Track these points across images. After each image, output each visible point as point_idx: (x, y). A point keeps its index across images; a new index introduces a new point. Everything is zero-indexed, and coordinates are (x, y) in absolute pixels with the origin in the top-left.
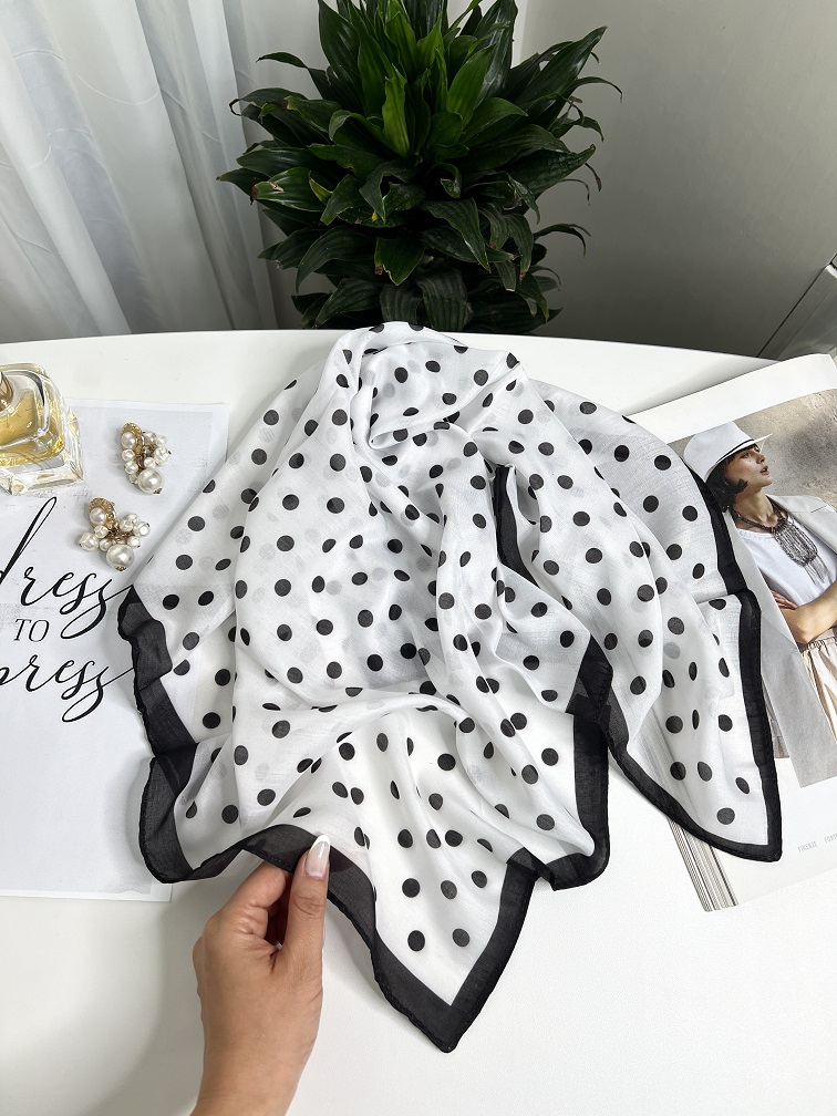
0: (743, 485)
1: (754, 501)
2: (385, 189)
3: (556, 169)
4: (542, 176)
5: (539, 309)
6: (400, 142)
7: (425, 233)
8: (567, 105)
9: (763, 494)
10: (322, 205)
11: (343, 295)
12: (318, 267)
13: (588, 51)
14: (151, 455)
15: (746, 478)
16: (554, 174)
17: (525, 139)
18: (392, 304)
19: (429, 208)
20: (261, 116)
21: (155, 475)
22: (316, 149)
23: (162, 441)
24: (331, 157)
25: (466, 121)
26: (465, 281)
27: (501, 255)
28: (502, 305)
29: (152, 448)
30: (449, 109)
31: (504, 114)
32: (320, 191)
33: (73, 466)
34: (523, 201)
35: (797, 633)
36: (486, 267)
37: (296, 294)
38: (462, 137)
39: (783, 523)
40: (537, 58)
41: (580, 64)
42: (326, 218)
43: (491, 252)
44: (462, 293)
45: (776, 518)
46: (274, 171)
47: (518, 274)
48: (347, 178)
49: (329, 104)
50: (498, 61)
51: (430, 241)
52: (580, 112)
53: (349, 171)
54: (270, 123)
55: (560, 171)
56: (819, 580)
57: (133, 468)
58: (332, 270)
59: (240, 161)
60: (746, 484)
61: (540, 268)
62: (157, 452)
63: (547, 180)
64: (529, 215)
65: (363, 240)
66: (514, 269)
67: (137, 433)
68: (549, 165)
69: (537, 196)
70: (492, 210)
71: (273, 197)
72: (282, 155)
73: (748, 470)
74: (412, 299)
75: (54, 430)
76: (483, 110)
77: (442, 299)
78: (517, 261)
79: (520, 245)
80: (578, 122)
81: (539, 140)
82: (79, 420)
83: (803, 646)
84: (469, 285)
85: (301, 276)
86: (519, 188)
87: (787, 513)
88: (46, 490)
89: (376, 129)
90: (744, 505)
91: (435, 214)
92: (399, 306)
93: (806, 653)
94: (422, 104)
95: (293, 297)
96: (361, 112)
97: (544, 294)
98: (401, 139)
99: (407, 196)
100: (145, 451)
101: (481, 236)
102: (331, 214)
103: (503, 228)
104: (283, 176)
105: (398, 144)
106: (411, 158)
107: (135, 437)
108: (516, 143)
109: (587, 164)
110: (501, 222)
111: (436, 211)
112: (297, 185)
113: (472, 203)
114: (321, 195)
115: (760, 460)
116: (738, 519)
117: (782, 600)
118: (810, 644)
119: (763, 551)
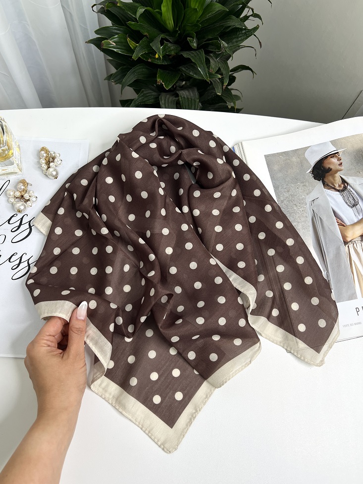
1: (334, 177)
2: (162, 43)
3: (241, 36)
4: (234, 40)
6: (169, 24)
7: (180, 67)
9: (338, 175)
11: (143, 96)
12: (131, 82)
14: (53, 162)
15: (332, 167)
16: (240, 39)
17: (227, 22)
18: (165, 100)
19: (182, 53)
21: (55, 170)
22: (131, 24)
23: (58, 155)
24: (138, 29)
25: (200, 13)
26: (198, 91)
27: (215, 75)
29: (54, 158)
31: (217, 10)
32: (132, 44)
33: (18, 165)
34: (225, 50)
35: (344, 237)
36: (208, 81)
38: (198, 21)
39: (345, 188)
42: (135, 57)
43: (210, 74)
44: (197, 96)
45: (343, 186)
46: (111, 35)
48: (144, 39)
49: (137, 4)
51: (183, 70)
52: (253, 11)
53: (145, 36)
55: (243, 38)
56: (358, 215)
58: (135, 85)
59: (96, 32)
60: (331, 169)
62: (56, 160)
63: (237, 42)
66: (221, 85)
67: (47, 151)
68: (238, 34)
71: (110, 47)
72: (115, 29)
73: (333, 163)
74: (174, 99)
75: (8, 147)
77: (188, 98)
79: (224, 72)
80: (251, 15)
81: (234, 23)
82: (21, 146)
83: (346, 243)
85: (122, 89)
86: (224, 44)
87: (348, 184)
88: (5, 177)
89: (158, 16)
90: (328, 179)
92: (168, 101)
93: (347, 246)
94: (180, 4)
95: (120, 101)
96: (152, 8)
99: (172, 49)
100: (50, 160)
101: (205, 66)
102: (137, 55)
103: (216, 64)
104: (115, 38)
105: (169, 25)
106: (175, 31)
107: (46, 153)
108: (223, 24)
109: (254, 35)
110: (215, 62)
111: (185, 55)
112: (122, 42)
113: (202, 51)
114: (133, 46)
115: (339, 159)
116: (325, 185)
117: (340, 221)
118: (349, 242)
119: (335, 200)
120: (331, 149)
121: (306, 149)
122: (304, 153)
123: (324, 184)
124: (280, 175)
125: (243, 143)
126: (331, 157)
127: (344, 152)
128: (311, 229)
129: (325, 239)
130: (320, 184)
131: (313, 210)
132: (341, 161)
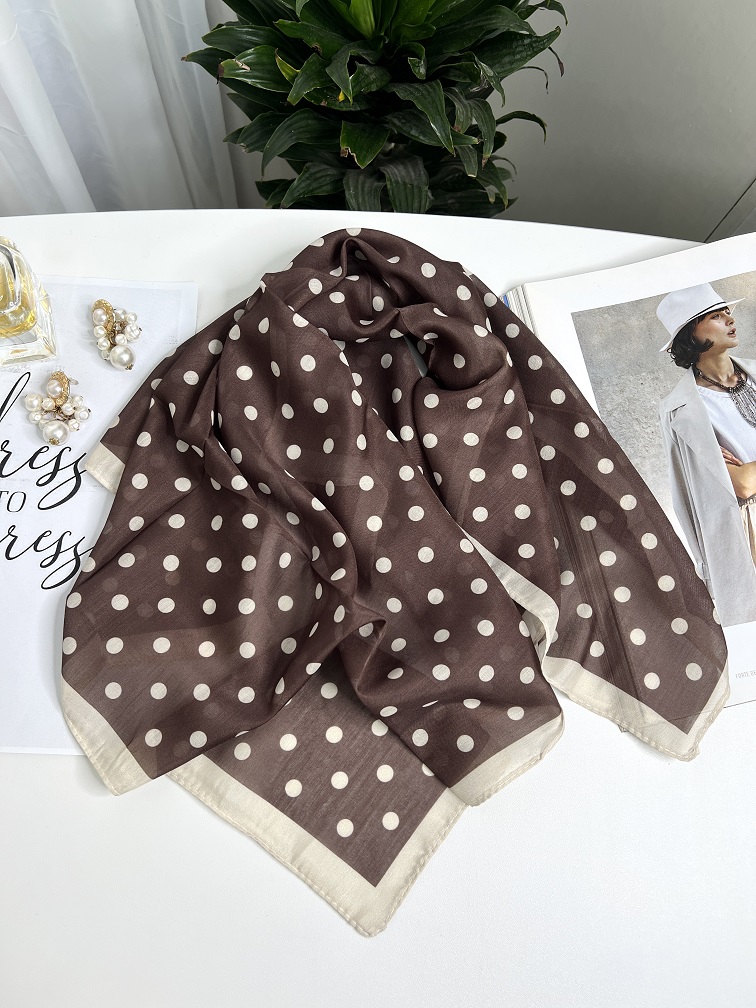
0: (709, 344)
1: (717, 361)
2: (352, 69)
3: (521, 51)
4: (507, 59)
5: (498, 197)
6: (366, 22)
9: (726, 356)
10: (288, 85)
12: (282, 151)
15: (713, 338)
16: (518, 57)
17: (490, 19)
18: (356, 188)
19: (395, 90)
22: (284, 26)
23: (133, 318)
24: (298, 35)
26: (426, 166)
27: (465, 138)
32: (286, 70)
34: (488, 83)
35: (738, 488)
36: (451, 151)
37: (260, 180)
38: (428, 17)
39: (741, 384)
42: (293, 98)
43: (456, 136)
44: (424, 178)
45: (736, 379)
46: (239, 49)
48: (313, 57)
51: (394, 125)
53: (314, 50)
55: (525, 54)
58: (295, 155)
59: (206, 39)
60: (712, 344)
63: (511, 63)
66: (475, 155)
67: (109, 310)
68: (515, 47)
69: (502, 78)
70: (456, 94)
71: (238, 75)
72: (247, 33)
73: (716, 331)
74: (376, 184)
75: (26, 305)
77: (405, 184)
79: (484, 130)
80: (543, 5)
81: (504, 22)
82: (51, 296)
83: (742, 501)
85: (266, 161)
87: (746, 375)
90: (706, 364)
91: (401, 95)
92: (363, 190)
93: (744, 507)
95: (258, 184)
98: (366, 20)
99: (374, 78)
101: (446, 119)
102: (298, 94)
103: (467, 112)
104: (249, 55)
105: (363, 24)
106: (377, 38)
108: (482, 23)
109: (550, 48)
110: (465, 106)
111: (402, 92)
112: (263, 64)
113: (438, 84)
114: (288, 74)
115: (729, 322)
116: (699, 376)
117: (730, 456)
118: (749, 499)
119: (719, 408)
120: (713, 300)
121: (659, 298)
122: (656, 308)
123: (697, 375)
124: (604, 356)
125: (527, 286)
126: (713, 318)
127: (739, 306)
128: (670, 470)
129: (699, 492)
130: (688, 375)
131: (674, 433)
132: (733, 326)
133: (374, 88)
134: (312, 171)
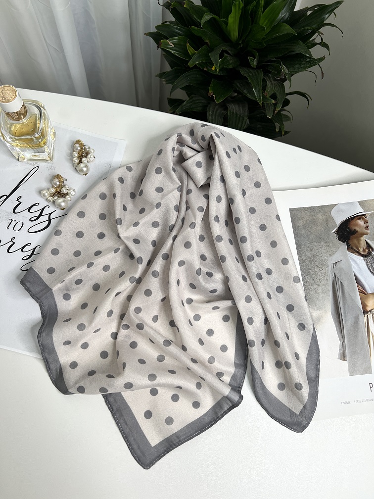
0: (355, 232)
1: (359, 241)
2: (221, 56)
3: (304, 64)
4: (297, 66)
5: (280, 129)
7: (235, 81)
8: (317, 34)
10: (190, 57)
11: (191, 102)
12: (182, 87)
13: (332, 11)
14: (86, 157)
15: (358, 229)
16: (302, 66)
17: (293, 46)
19: (240, 70)
20: (171, 7)
21: (86, 166)
22: (194, 29)
23: (92, 151)
24: (200, 35)
25: (268, 31)
26: (249, 108)
27: (269, 99)
28: (263, 124)
29: (87, 153)
30: (260, 23)
31: (286, 32)
32: (191, 50)
33: (49, 154)
34: (285, 76)
35: (364, 306)
36: (261, 104)
37: (169, 97)
38: (264, 39)
39: (369, 254)
40: (307, 9)
41: (327, 16)
42: (191, 64)
43: (264, 97)
44: (246, 114)
45: (367, 251)
46: (171, 35)
47: (274, 110)
48: (204, 47)
49: (204, 9)
50: (289, 6)
51: (237, 86)
52: (322, 39)
53: (206, 43)
54: (174, 12)
55: (306, 65)
57: (76, 161)
58: (188, 89)
59: (157, 27)
60: (357, 232)
61: (285, 110)
62: (89, 156)
63: (299, 68)
64: (286, 84)
65: (206, 78)
66: (273, 108)
67: (82, 145)
68: (302, 61)
69: (292, 75)
70: (269, 77)
71: (168, 48)
72: (177, 29)
73: (359, 225)
74: (223, 111)
75: (43, 135)
76: (276, 28)
78: (275, 105)
79: (279, 97)
80: (319, 44)
81: (299, 48)
82: (57, 133)
83: (365, 312)
84: (251, 110)
85: (173, 89)
86: (285, 69)
87: (372, 249)
88: (35, 162)
89: (224, 26)
91: (242, 73)
92: (216, 114)
93: (366, 315)
94: (248, 19)
95: (168, 98)
96: (219, 16)
97: (284, 123)
98: (234, 34)
99: (231, 62)
100: (84, 154)
101: (261, 89)
102: (194, 62)
103: (272, 87)
104: (175, 39)
106: (237, 44)
107: (80, 147)
108: (289, 47)
109: (319, 65)
110: (272, 84)
111: (243, 71)
112: (180, 45)
113: (261, 71)
114: (191, 52)
115: (366, 222)
117: (361, 289)
123: (348, 247)
126: (358, 219)
128: (331, 293)
133: (230, 67)
134: (194, 99)
